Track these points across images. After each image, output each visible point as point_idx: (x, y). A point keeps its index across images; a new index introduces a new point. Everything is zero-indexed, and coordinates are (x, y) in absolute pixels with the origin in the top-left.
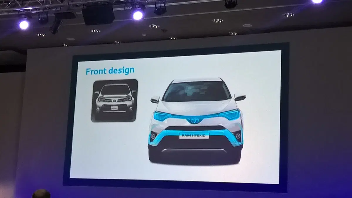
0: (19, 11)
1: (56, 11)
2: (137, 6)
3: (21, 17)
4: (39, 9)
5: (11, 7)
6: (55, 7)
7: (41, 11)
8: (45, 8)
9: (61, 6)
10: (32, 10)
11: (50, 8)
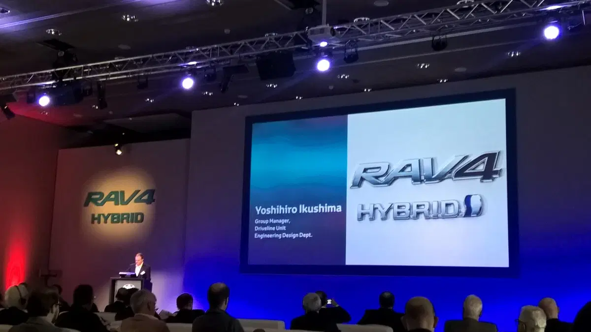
0: (182, 67)
1: (225, 65)
2: (323, 53)
3: (183, 74)
4: (204, 64)
5: (172, 62)
6: (224, 60)
7: (207, 65)
8: (212, 62)
9: (230, 59)
10: (197, 65)
11: (217, 61)
